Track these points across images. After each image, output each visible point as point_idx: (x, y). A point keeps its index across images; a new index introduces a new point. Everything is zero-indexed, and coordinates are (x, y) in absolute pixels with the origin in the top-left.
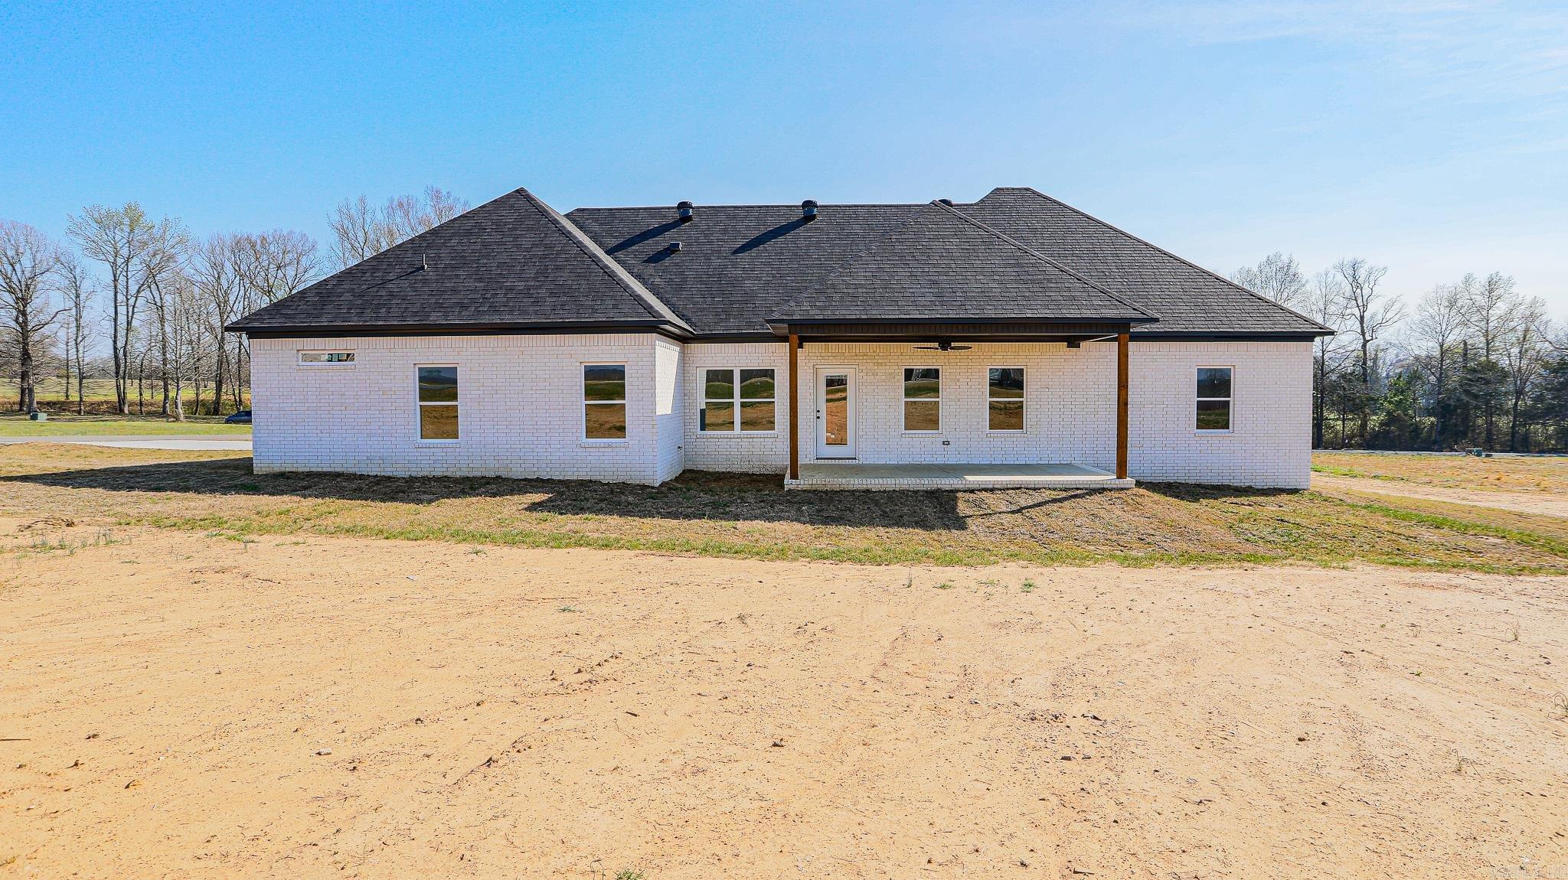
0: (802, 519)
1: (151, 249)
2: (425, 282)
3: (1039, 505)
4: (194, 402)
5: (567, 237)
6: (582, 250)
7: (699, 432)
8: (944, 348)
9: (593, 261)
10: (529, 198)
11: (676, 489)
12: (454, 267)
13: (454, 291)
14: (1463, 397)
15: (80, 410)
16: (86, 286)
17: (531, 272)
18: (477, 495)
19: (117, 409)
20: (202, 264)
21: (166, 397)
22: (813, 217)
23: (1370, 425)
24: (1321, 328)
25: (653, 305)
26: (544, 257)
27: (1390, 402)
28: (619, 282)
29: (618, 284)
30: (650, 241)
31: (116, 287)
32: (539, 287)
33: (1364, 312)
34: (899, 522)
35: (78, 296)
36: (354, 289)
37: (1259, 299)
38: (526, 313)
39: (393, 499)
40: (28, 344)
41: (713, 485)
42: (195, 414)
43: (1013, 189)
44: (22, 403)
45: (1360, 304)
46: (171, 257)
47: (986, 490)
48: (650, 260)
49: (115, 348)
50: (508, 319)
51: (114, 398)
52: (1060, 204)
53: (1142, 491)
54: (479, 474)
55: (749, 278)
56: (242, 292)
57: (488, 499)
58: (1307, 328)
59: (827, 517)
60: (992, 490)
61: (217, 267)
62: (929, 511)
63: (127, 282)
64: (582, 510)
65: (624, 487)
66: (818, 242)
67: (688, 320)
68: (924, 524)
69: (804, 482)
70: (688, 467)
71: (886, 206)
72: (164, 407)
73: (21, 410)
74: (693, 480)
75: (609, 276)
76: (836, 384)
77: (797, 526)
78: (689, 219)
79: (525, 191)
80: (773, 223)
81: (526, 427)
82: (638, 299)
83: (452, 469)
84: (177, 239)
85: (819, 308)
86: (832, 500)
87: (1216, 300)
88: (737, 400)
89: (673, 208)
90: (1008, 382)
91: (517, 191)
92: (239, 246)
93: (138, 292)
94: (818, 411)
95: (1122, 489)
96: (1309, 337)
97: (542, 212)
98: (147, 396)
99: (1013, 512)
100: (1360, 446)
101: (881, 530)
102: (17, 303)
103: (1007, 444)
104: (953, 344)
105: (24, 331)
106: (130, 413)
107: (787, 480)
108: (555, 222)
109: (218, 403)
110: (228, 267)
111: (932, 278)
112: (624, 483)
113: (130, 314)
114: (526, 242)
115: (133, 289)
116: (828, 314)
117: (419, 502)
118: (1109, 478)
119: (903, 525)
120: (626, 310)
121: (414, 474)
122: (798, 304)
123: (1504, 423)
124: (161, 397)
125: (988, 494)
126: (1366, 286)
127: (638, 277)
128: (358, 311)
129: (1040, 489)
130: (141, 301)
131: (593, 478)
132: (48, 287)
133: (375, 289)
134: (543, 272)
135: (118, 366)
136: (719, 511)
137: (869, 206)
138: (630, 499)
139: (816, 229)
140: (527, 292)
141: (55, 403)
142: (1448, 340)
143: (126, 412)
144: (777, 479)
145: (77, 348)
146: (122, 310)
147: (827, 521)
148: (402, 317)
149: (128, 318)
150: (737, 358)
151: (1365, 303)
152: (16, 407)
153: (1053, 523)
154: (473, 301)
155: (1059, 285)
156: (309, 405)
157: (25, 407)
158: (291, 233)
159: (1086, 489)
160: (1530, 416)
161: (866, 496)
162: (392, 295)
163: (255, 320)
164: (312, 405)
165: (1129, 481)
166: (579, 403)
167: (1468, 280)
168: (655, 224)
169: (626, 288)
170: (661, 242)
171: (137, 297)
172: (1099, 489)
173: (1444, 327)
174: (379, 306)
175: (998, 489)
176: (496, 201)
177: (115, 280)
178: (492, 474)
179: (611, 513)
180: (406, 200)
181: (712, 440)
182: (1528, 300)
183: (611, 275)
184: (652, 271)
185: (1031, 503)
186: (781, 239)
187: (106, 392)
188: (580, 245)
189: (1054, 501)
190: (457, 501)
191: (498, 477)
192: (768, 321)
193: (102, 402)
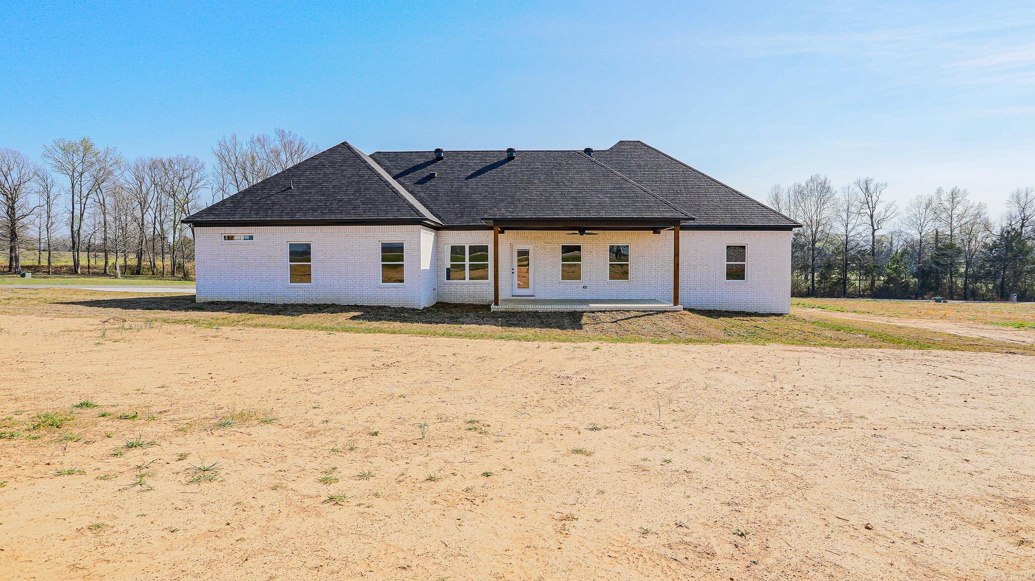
0: (497, 324)
1: (97, 166)
2: (292, 196)
3: (628, 319)
4: (123, 266)
5: (371, 171)
6: (380, 178)
7: (446, 281)
8: (582, 234)
9: (386, 185)
10: (349, 148)
11: (432, 311)
12: (308, 188)
13: (309, 201)
14: (933, 266)
15: (49, 271)
16: (54, 191)
17: (351, 191)
18: (323, 312)
19: (73, 271)
20: (129, 177)
21: (106, 262)
22: (513, 158)
23: (877, 283)
24: (795, 223)
25: (419, 209)
26: (358, 182)
27: (891, 269)
28: (401, 197)
29: (400, 198)
30: (419, 171)
31: (73, 192)
32: (356, 199)
33: (873, 211)
34: (549, 326)
35: (48, 197)
36: (252, 200)
37: (763, 207)
38: (349, 213)
39: (278, 314)
40: (15, 229)
41: (453, 309)
42: (124, 274)
43: (630, 141)
44: (10, 267)
45: (871, 206)
46: (110, 173)
47: (601, 311)
48: (418, 183)
49: (72, 231)
50: (339, 217)
51: (71, 263)
52: (656, 150)
53: (686, 312)
54: (322, 303)
55: (474, 194)
56: (156, 196)
57: (329, 314)
58: (787, 223)
59: (510, 324)
60: (604, 312)
61: (140, 180)
62: (566, 321)
63: (81, 188)
64: (380, 320)
65: (403, 310)
66: (515, 173)
67: (439, 218)
68: (562, 327)
69: (501, 307)
70: (440, 300)
71: (555, 151)
72: (105, 270)
73: (10, 271)
74: (442, 307)
75: (395, 193)
76: (523, 255)
77: (494, 327)
78: (441, 158)
79: (347, 143)
80: (490, 161)
81: (349, 276)
82: (411, 207)
83: (307, 300)
84: (115, 161)
85: (510, 212)
86: (516, 316)
87: (738, 207)
88: (467, 263)
89: (432, 152)
90: (619, 254)
91: (343, 143)
92: (154, 165)
93: (88, 195)
94: (513, 269)
95: (676, 311)
96: (789, 228)
97: (357, 156)
98: (92, 262)
99: (612, 322)
100: (870, 296)
101: (538, 330)
102: (7, 201)
103: (619, 287)
104: (586, 232)
105: (13, 221)
106: (82, 273)
107: (493, 306)
108: (365, 162)
109: (140, 267)
110: (147, 180)
111: (573, 195)
112: (403, 307)
113: (82, 209)
114: (348, 173)
115: (85, 193)
116: (515, 215)
117: (293, 315)
118: (669, 306)
119: (551, 328)
120: (404, 213)
121: (286, 303)
122: (499, 209)
123: (960, 282)
124: (103, 263)
125: (602, 314)
126: (874, 195)
127: (411, 192)
128: (256, 212)
129: (630, 311)
130: (89, 201)
131: (386, 305)
132: (29, 191)
133: (265, 200)
134: (358, 191)
135: (74, 243)
136: (453, 320)
137: (546, 151)
138: (406, 315)
139: (515, 165)
140: (349, 202)
141: (31, 267)
142: (925, 229)
143: (79, 272)
144: (488, 307)
145: (48, 231)
146: (77, 206)
147: (510, 325)
148: (281, 216)
149: (81, 212)
150: (467, 239)
151: (874, 206)
152: (6, 269)
153: (631, 327)
154: (320, 207)
155: (642, 199)
156: (228, 264)
157: (13, 269)
158: (188, 157)
159: (656, 311)
160: (976, 278)
161: (536, 314)
162: (274, 203)
163: (198, 217)
164: (230, 264)
165: (680, 307)
166: (378, 264)
167: (939, 191)
168: (422, 161)
169: (405, 200)
170: (425, 172)
171: (87, 198)
172: (663, 311)
173: (922, 221)
174: (267, 209)
175: (607, 311)
176: (330, 149)
177: (73, 187)
178: (330, 303)
179: (396, 321)
180: (261, 137)
181: (453, 285)
182: (976, 205)
183: (396, 192)
184: (419, 189)
185: (624, 318)
186: (494, 171)
187: (65, 259)
188: (379, 175)
189: (636, 317)
190: (313, 315)
191: (333, 304)
192: (482, 219)
193: (63, 266)
